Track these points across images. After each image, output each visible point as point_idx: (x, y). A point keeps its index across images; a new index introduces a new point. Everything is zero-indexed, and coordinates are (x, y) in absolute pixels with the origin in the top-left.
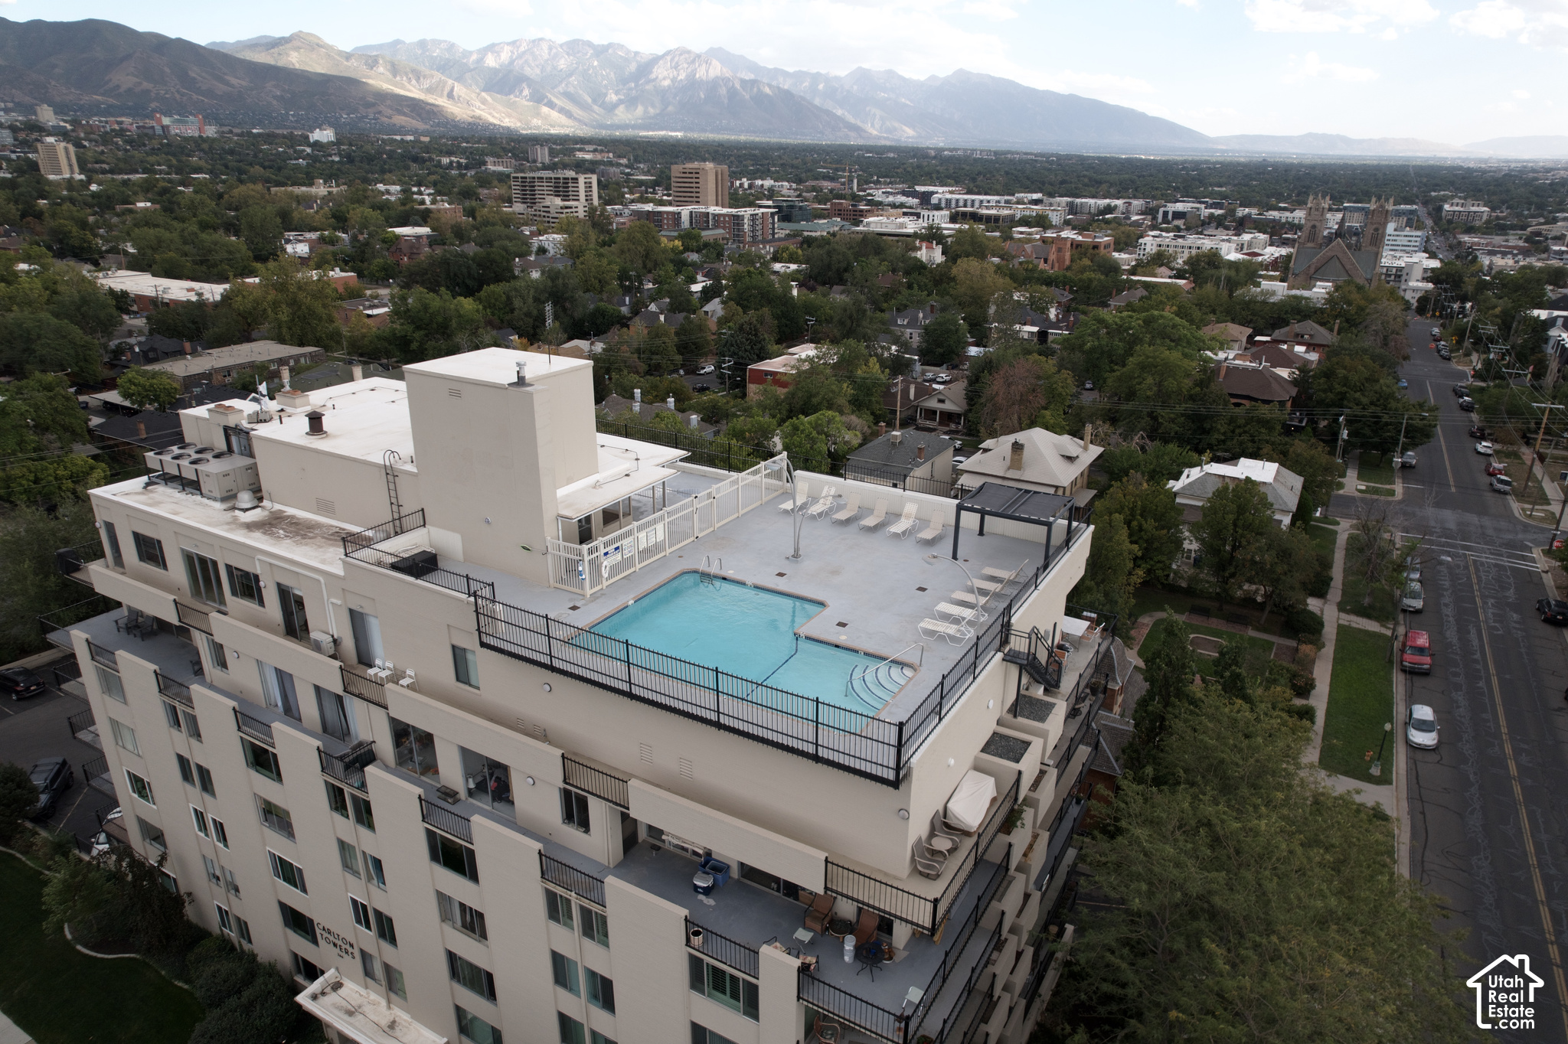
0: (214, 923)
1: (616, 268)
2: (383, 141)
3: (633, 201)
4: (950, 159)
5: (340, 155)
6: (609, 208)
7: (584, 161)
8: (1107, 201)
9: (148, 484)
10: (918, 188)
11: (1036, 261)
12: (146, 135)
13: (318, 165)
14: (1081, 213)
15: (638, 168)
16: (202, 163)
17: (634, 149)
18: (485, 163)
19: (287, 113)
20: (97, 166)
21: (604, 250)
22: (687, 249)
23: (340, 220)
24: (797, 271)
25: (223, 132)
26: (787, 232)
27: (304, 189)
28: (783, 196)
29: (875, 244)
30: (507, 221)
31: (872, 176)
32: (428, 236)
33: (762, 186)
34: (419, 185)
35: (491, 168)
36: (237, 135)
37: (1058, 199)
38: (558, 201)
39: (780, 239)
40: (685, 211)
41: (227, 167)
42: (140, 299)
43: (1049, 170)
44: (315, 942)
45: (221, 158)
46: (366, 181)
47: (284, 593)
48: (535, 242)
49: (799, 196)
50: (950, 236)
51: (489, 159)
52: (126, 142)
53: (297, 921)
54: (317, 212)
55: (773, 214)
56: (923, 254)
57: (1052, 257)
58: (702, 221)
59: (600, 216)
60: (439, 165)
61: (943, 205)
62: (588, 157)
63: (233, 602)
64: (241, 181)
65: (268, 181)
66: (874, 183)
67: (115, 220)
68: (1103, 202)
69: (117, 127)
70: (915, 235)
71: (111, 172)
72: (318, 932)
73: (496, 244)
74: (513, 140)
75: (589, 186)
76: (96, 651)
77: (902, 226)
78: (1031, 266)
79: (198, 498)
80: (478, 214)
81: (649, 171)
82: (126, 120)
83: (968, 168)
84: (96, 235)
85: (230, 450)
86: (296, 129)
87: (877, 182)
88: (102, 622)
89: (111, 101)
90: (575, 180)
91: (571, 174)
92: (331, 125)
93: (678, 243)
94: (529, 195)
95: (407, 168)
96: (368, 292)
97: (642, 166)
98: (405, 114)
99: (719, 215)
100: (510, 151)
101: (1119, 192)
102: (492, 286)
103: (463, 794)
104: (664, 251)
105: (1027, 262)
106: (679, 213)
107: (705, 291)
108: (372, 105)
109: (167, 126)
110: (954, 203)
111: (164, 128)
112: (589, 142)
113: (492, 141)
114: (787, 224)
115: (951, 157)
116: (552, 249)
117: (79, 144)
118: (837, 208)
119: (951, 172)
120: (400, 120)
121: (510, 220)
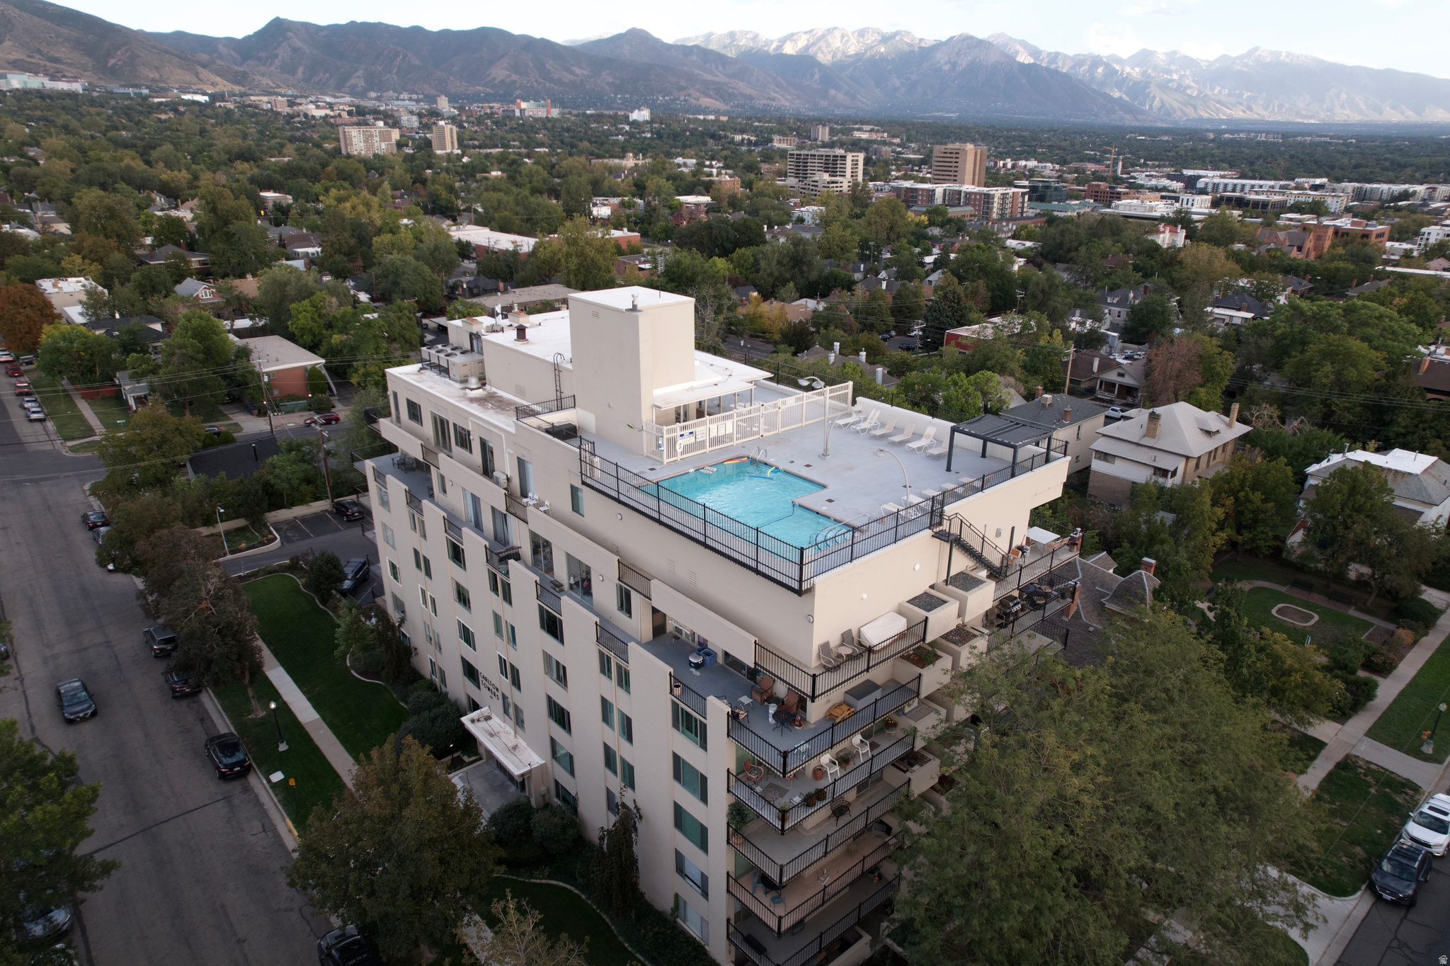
0: (426, 671)
1: (857, 238)
2: (689, 120)
3: (897, 178)
4: (1229, 143)
5: (652, 132)
6: (871, 184)
7: (860, 140)
8: (1406, 186)
9: (421, 369)
10: (1186, 172)
11: (1286, 249)
12: (508, 117)
13: (633, 140)
14: (1369, 199)
15: (909, 147)
16: (545, 140)
17: (908, 130)
18: (771, 141)
19: (616, 96)
20: (471, 142)
21: (854, 222)
22: (932, 223)
23: (640, 189)
24: (1030, 249)
25: (564, 114)
26: (1038, 211)
27: (617, 161)
28: (1043, 177)
29: (1114, 227)
30: (779, 194)
31: (1140, 159)
32: (707, 205)
33: (1025, 166)
34: (712, 159)
35: (776, 144)
36: (575, 116)
37: (1345, 185)
38: (826, 177)
39: (1028, 218)
40: (939, 189)
41: (562, 142)
42: (478, 248)
43: (1344, 153)
44: (479, 687)
45: (560, 135)
46: (669, 155)
47: (483, 444)
48: (797, 212)
49: (1060, 177)
50: (1199, 221)
51: (776, 137)
52: (493, 123)
53: (471, 672)
54: (623, 181)
55: (1023, 194)
56: (1162, 238)
57: (1309, 244)
58: (953, 198)
59: (861, 191)
60: (732, 142)
61: (1209, 189)
62: (865, 136)
63: (457, 450)
64: (571, 154)
65: (592, 154)
66: (1140, 165)
67: (474, 185)
68: (1399, 188)
69: (488, 111)
70: (1162, 219)
71: (480, 147)
72: (481, 679)
73: (761, 213)
74: (799, 120)
75: (855, 164)
76: (379, 476)
77: (1151, 209)
78: (1279, 253)
79: (447, 380)
80: (754, 186)
81: (919, 150)
82: (496, 105)
83: (1247, 151)
84: (458, 197)
85: (472, 350)
86: (620, 109)
87: (1145, 165)
88: (386, 459)
89: (489, 90)
90: (844, 158)
91: (840, 152)
92: (649, 106)
93: (924, 218)
94: (801, 170)
95: (705, 144)
96: (646, 250)
97: (913, 145)
98: (710, 97)
99: (970, 193)
100: (795, 130)
101: (1425, 178)
102: (743, 249)
103: (566, 587)
104: (909, 225)
105: (1276, 250)
106: (934, 190)
107: (935, 262)
108: (684, 88)
109: (524, 110)
110: (1221, 188)
111: (522, 111)
112: (868, 123)
113: (781, 121)
114: (1038, 204)
115: (1231, 139)
116: (809, 219)
117: (461, 126)
118: (1094, 190)
119: (1228, 156)
120: (706, 102)
121: (781, 192)
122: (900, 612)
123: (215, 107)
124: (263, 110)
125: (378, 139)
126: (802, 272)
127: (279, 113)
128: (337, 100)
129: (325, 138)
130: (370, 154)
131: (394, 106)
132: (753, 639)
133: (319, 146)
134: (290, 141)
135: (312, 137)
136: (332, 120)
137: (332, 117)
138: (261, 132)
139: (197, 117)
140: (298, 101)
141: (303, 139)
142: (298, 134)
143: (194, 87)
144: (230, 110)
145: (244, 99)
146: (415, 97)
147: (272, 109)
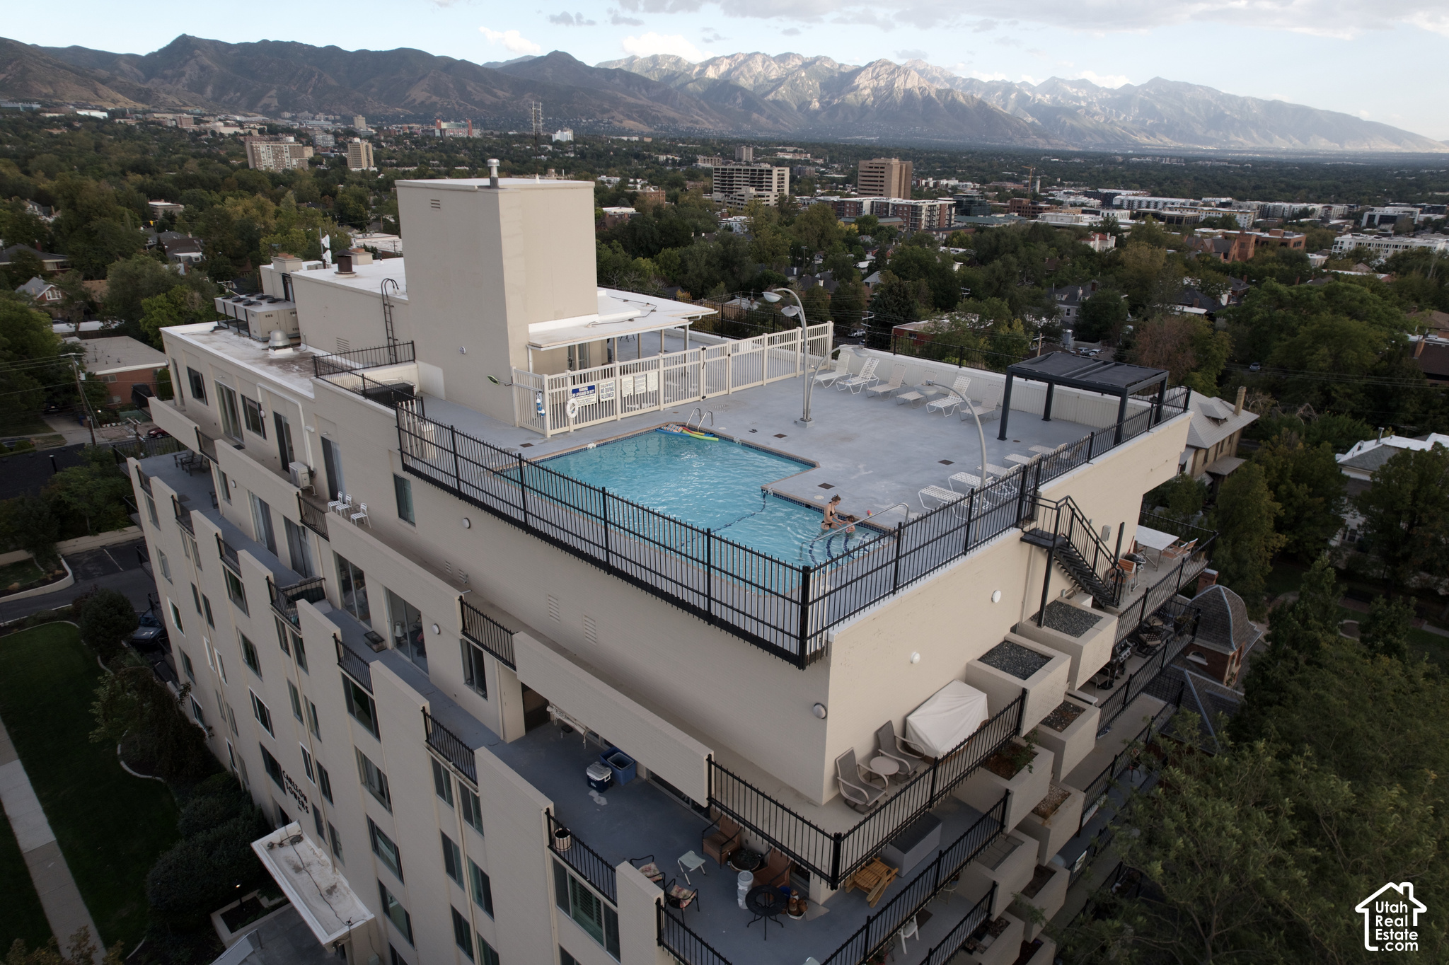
1: (789, 242)
2: (613, 141)
3: (822, 194)
4: (1137, 165)
5: (575, 152)
6: (798, 198)
7: (782, 159)
8: (1305, 205)
9: (216, 328)
10: (1100, 190)
11: (1214, 255)
12: (428, 137)
13: (556, 160)
14: (1273, 216)
15: (832, 167)
16: (466, 159)
17: (831, 151)
18: (696, 160)
20: (388, 161)
21: (783, 228)
22: (862, 232)
24: (962, 254)
25: (486, 134)
26: (966, 223)
28: (965, 193)
29: (1048, 233)
30: (705, 207)
31: (1056, 178)
32: (632, 216)
33: (947, 185)
34: (637, 177)
35: (701, 164)
36: (497, 136)
37: (1248, 203)
38: (752, 191)
40: (867, 202)
43: (1243, 176)
44: (285, 792)
45: (481, 155)
46: (593, 173)
47: (278, 418)
48: (724, 222)
49: (981, 194)
50: (1126, 230)
51: (700, 157)
52: (412, 142)
53: (273, 768)
55: (950, 206)
56: (1096, 244)
57: (1234, 251)
58: (881, 210)
59: (788, 204)
60: (657, 161)
61: (1125, 205)
62: (788, 157)
63: (247, 435)
66: (1057, 185)
67: (388, 199)
68: (1298, 206)
69: (408, 131)
70: (1091, 228)
71: (397, 165)
72: (285, 780)
73: (688, 222)
74: (724, 142)
75: (781, 178)
76: (146, 480)
77: (1079, 220)
78: (1208, 259)
79: (247, 339)
80: (679, 200)
81: (841, 170)
82: (415, 126)
83: (1155, 173)
84: (368, 209)
85: (284, 298)
86: (543, 130)
87: (1061, 184)
89: (409, 112)
90: (770, 172)
91: (767, 166)
92: (571, 128)
93: (854, 227)
94: (727, 183)
95: (629, 163)
97: (836, 166)
98: (634, 119)
99: (898, 205)
100: (719, 151)
101: (1319, 197)
102: (670, 250)
103: (390, 643)
104: (841, 231)
105: (1205, 255)
106: (862, 203)
107: (869, 268)
108: (607, 111)
109: (445, 130)
110: (1136, 204)
111: (442, 131)
112: (791, 145)
113: (704, 142)
114: (964, 217)
115: (1138, 163)
116: (737, 228)
117: (378, 145)
118: (1017, 205)
119: (1138, 176)
120: (629, 124)
121: (708, 205)
122: (971, 679)
123: (115, 123)
124: (167, 127)
125: (288, 155)
126: (733, 273)
127: (184, 131)
128: (248, 119)
129: (232, 155)
130: (280, 171)
131: (310, 124)
132: (704, 752)
133: (225, 162)
134: (194, 157)
135: (218, 154)
136: (242, 138)
137: (241, 135)
138: (164, 149)
139: (93, 132)
140: (205, 119)
141: (210, 156)
142: (204, 151)
143: (93, 104)
144: (131, 126)
145: (147, 116)
146: (331, 117)
147: (177, 127)
